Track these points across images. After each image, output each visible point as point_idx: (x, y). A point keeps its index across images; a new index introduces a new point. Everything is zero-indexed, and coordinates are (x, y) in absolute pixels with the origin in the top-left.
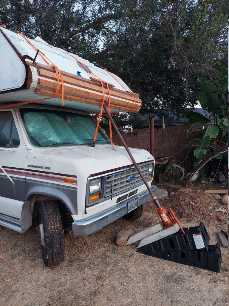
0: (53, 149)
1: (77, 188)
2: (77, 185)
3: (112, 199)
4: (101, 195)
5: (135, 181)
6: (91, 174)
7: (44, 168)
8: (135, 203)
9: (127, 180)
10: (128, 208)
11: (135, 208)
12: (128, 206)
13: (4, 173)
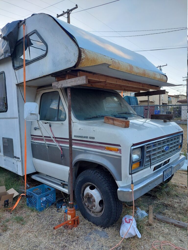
0: (94, 121)
1: (121, 157)
2: (121, 154)
3: (151, 167)
4: (141, 163)
5: (169, 151)
6: (134, 143)
7: (88, 138)
8: (169, 171)
9: (163, 150)
10: (164, 176)
11: (169, 177)
12: (164, 174)
13: (54, 143)
